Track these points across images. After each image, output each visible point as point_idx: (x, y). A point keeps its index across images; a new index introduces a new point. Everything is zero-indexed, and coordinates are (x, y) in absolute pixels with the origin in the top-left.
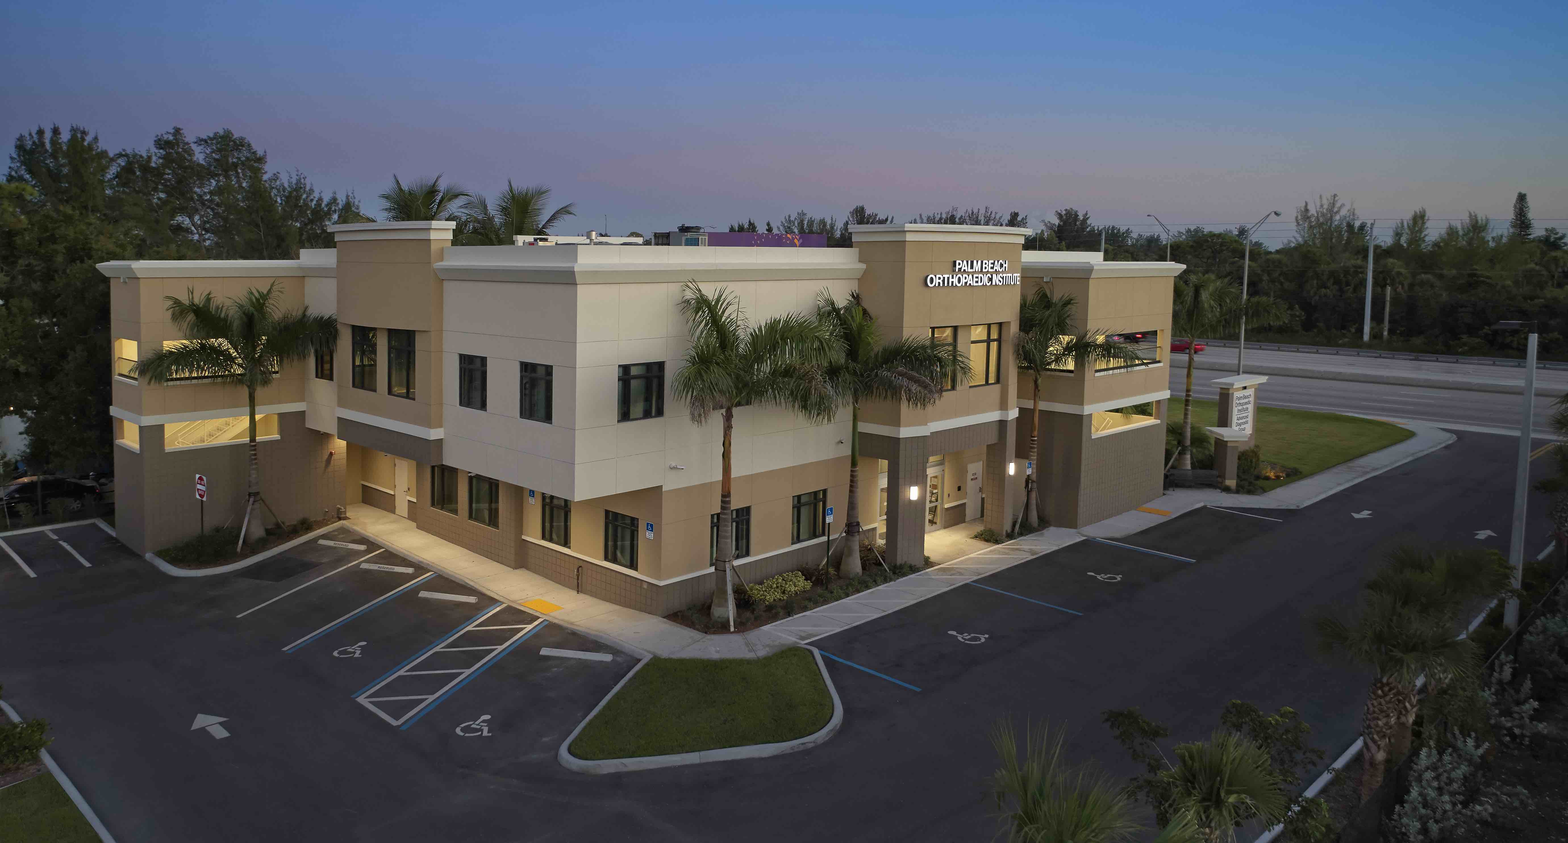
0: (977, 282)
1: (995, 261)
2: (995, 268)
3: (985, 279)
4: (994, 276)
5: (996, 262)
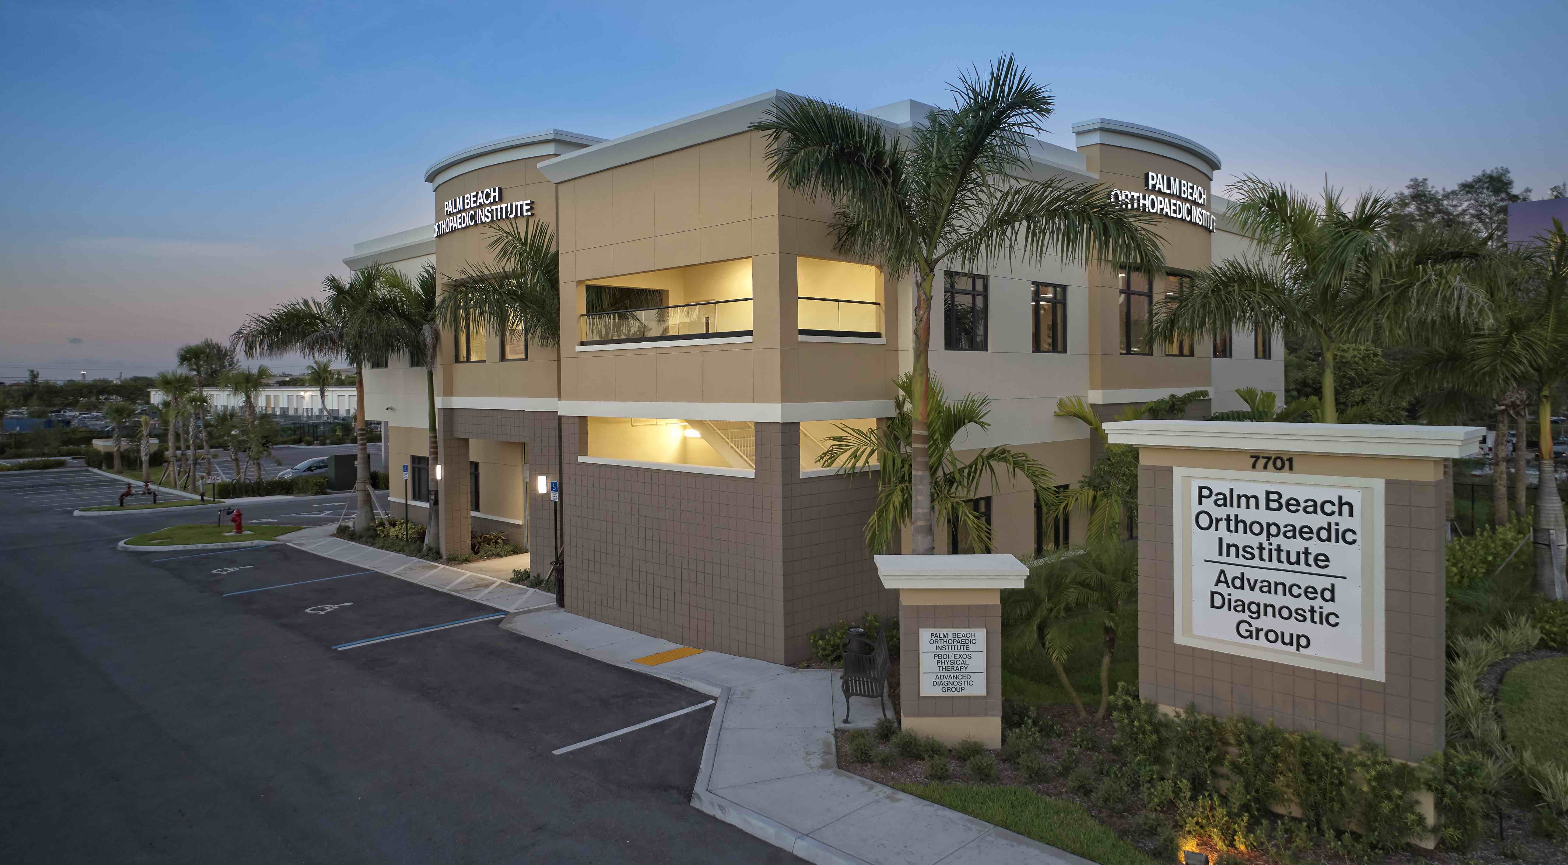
0: (460, 224)
1: (477, 193)
2: (479, 201)
3: (468, 219)
4: (479, 211)
5: (480, 193)
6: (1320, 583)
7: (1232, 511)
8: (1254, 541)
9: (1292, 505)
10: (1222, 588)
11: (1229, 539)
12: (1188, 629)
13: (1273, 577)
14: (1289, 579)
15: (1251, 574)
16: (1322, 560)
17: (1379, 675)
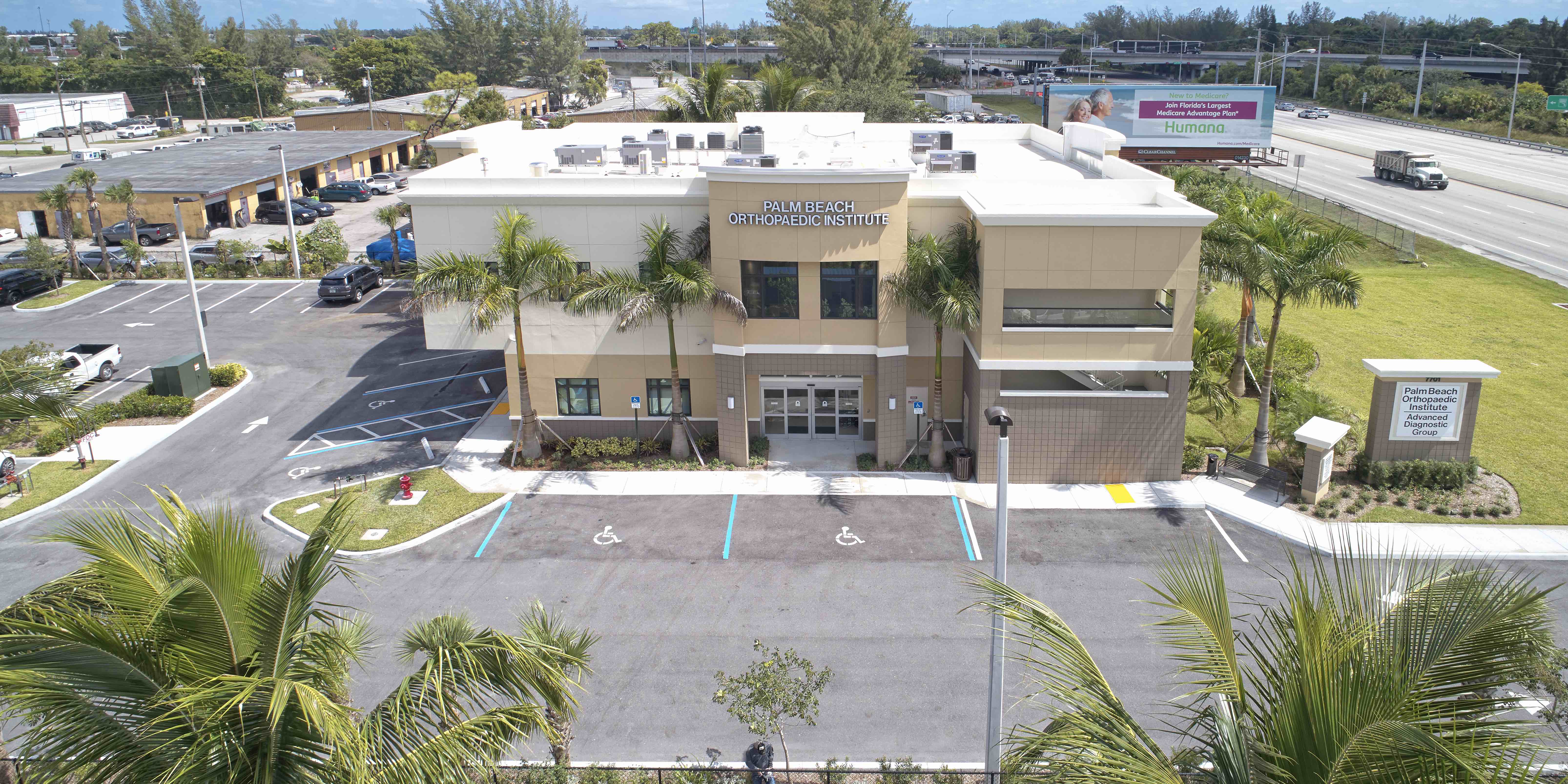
0: (797, 222)
1: (826, 203)
2: (827, 209)
3: (810, 220)
4: (827, 217)
5: (831, 203)
6: (1443, 415)
7: (1416, 395)
8: (1423, 404)
9: (1438, 392)
10: (1409, 420)
11: (1414, 404)
12: (1395, 435)
13: (1427, 415)
14: (1432, 415)
15: (1420, 415)
16: (1445, 408)
17: (1457, 439)
